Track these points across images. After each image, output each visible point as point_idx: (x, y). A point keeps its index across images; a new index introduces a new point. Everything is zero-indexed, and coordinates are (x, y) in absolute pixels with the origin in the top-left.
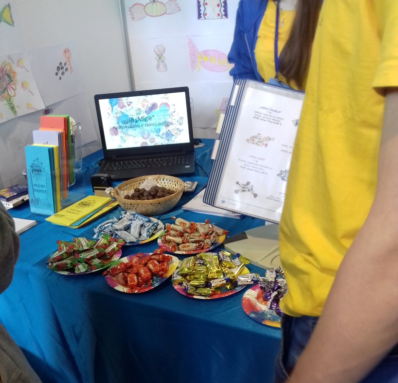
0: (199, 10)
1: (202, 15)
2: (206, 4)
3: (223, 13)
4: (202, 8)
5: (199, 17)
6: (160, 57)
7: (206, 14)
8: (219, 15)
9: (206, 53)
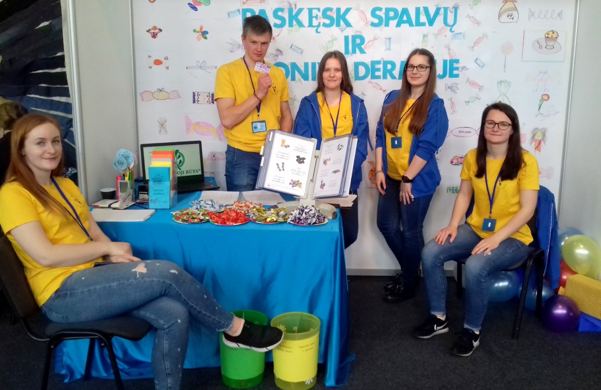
0: (194, 98)
1: (196, 101)
2: (199, 95)
3: (211, 101)
4: (196, 97)
5: (194, 102)
6: (162, 125)
7: (199, 101)
8: (208, 102)
9: (198, 124)
